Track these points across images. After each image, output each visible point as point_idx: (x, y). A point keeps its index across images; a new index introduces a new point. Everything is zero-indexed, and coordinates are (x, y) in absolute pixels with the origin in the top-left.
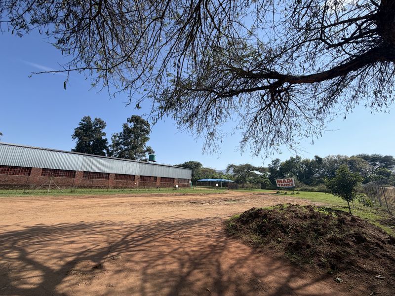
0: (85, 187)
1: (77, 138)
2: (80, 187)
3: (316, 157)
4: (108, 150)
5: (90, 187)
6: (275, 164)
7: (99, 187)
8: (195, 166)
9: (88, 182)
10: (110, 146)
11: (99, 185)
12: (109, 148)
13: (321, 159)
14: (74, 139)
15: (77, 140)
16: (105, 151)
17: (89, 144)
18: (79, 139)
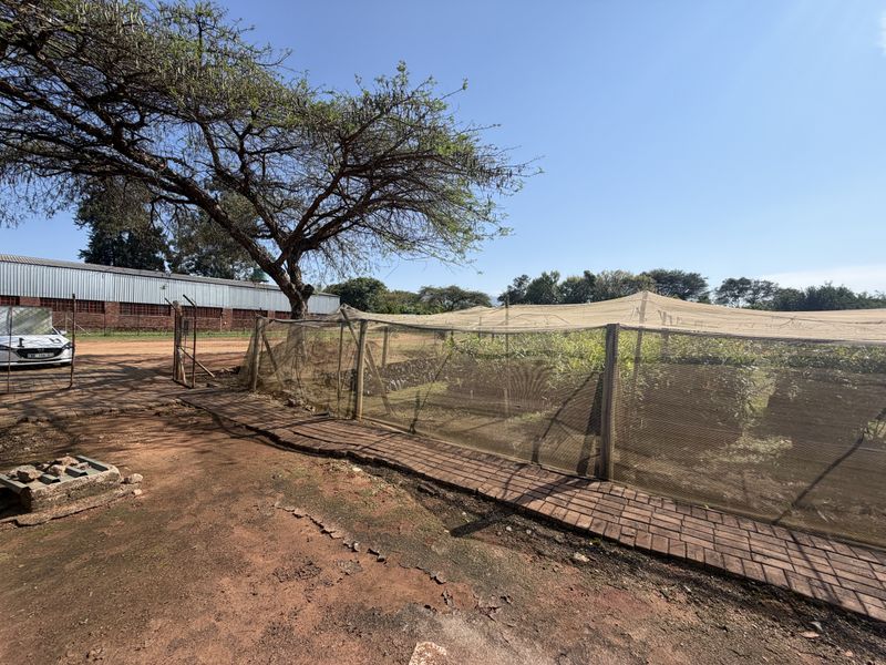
0: (127, 330)
1: (87, 224)
2: (119, 329)
3: (587, 274)
4: (168, 253)
5: (136, 329)
6: (520, 285)
7: (155, 330)
8: (367, 289)
9: (131, 321)
10: (171, 243)
11: (155, 325)
12: (172, 247)
13: (593, 277)
14: (82, 225)
15: (88, 229)
16: (160, 255)
17: (120, 237)
18: (95, 228)
